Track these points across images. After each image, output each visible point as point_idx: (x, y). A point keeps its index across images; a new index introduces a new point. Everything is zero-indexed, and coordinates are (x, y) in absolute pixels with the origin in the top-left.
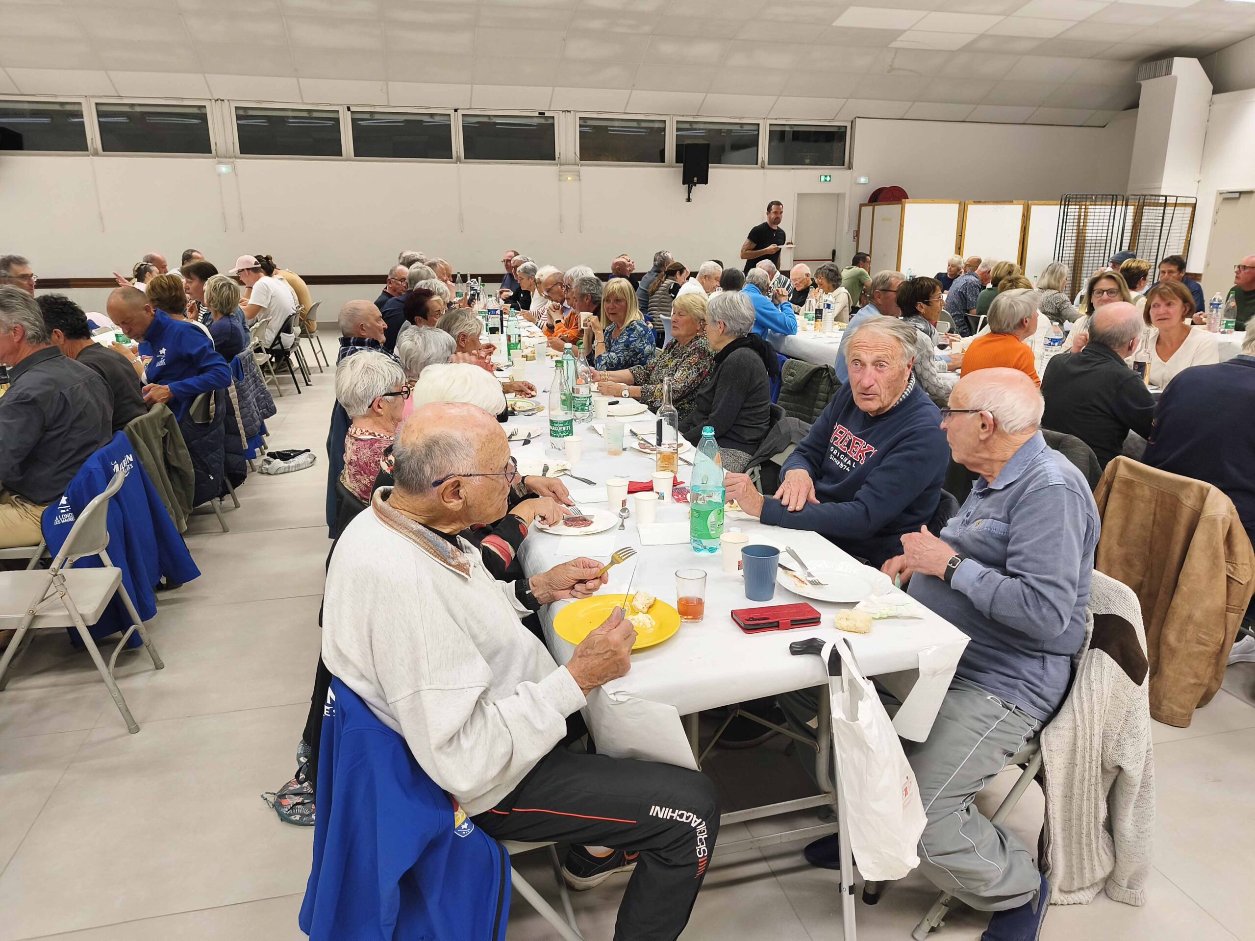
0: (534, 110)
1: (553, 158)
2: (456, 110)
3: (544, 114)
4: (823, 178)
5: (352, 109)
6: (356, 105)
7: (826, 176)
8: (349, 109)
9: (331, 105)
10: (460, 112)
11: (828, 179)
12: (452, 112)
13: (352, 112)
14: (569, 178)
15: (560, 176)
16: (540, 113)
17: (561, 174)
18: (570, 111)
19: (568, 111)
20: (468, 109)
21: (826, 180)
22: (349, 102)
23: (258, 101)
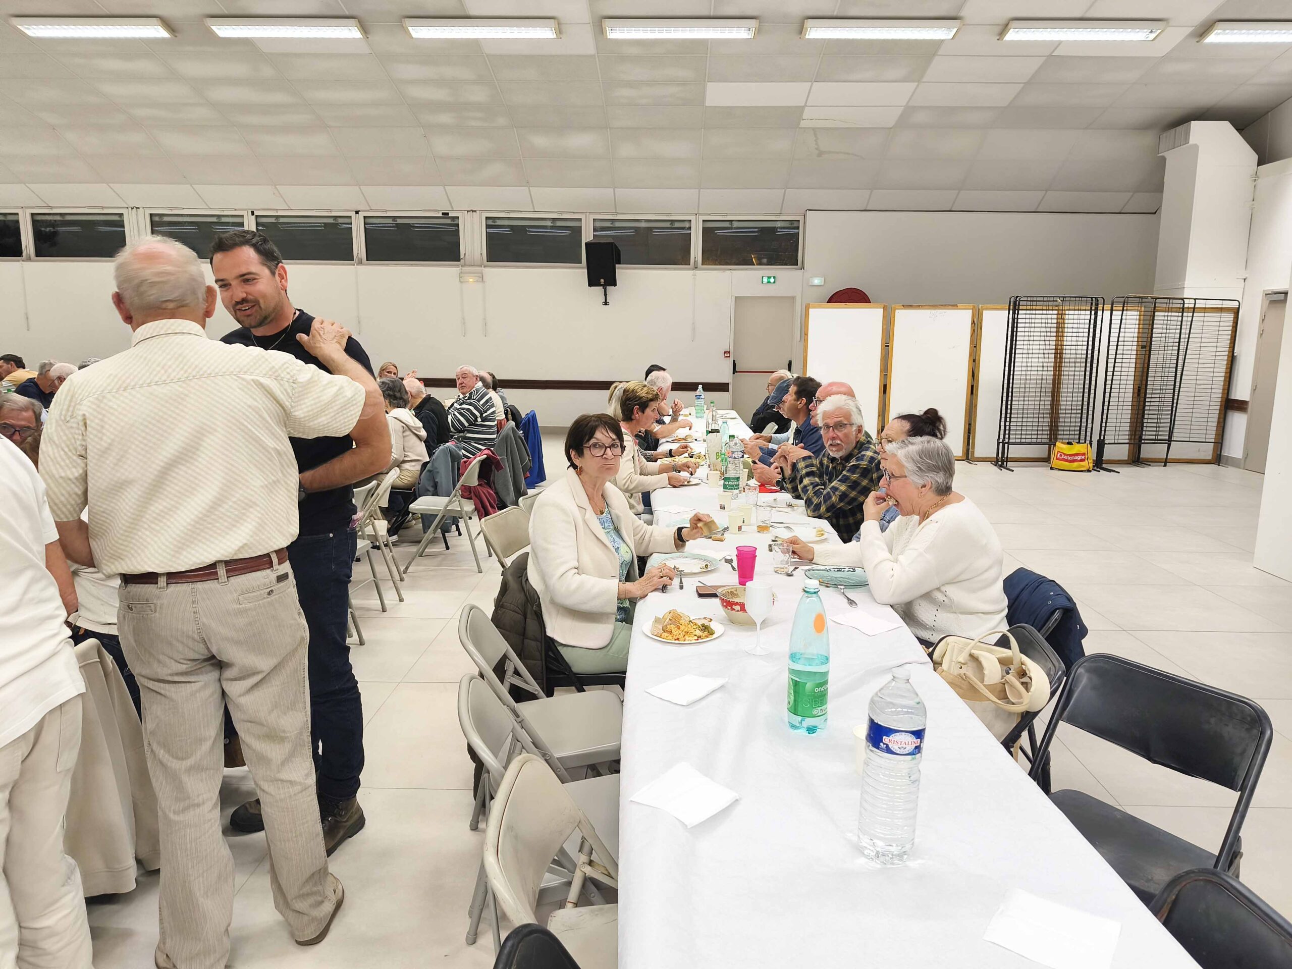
0: (438, 211)
1: (459, 260)
2: (357, 212)
3: (447, 214)
4: (765, 280)
5: (256, 213)
6: (259, 210)
7: (769, 277)
8: (253, 213)
9: (235, 210)
10: (362, 215)
11: (772, 280)
12: (353, 214)
13: (257, 216)
14: (471, 280)
15: (460, 277)
16: (443, 214)
17: (461, 275)
18: (475, 211)
19: (473, 211)
20: (368, 211)
21: (769, 282)
22: (253, 207)
23: (171, 208)
